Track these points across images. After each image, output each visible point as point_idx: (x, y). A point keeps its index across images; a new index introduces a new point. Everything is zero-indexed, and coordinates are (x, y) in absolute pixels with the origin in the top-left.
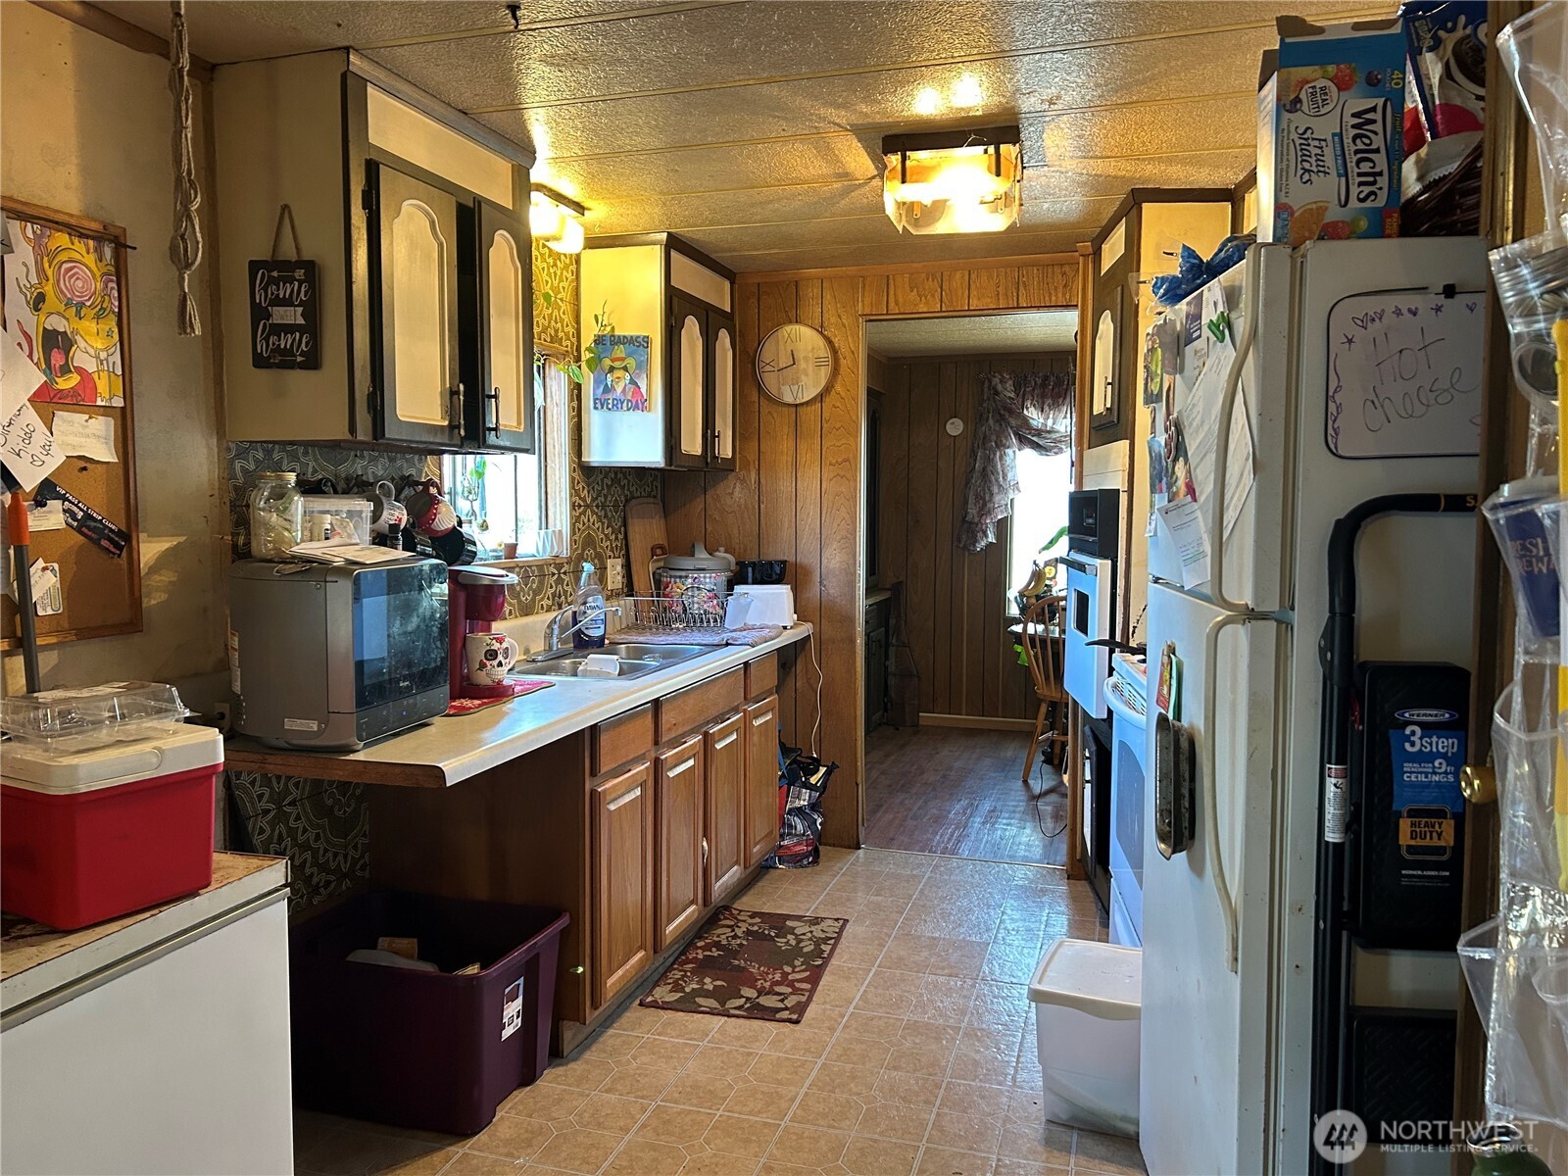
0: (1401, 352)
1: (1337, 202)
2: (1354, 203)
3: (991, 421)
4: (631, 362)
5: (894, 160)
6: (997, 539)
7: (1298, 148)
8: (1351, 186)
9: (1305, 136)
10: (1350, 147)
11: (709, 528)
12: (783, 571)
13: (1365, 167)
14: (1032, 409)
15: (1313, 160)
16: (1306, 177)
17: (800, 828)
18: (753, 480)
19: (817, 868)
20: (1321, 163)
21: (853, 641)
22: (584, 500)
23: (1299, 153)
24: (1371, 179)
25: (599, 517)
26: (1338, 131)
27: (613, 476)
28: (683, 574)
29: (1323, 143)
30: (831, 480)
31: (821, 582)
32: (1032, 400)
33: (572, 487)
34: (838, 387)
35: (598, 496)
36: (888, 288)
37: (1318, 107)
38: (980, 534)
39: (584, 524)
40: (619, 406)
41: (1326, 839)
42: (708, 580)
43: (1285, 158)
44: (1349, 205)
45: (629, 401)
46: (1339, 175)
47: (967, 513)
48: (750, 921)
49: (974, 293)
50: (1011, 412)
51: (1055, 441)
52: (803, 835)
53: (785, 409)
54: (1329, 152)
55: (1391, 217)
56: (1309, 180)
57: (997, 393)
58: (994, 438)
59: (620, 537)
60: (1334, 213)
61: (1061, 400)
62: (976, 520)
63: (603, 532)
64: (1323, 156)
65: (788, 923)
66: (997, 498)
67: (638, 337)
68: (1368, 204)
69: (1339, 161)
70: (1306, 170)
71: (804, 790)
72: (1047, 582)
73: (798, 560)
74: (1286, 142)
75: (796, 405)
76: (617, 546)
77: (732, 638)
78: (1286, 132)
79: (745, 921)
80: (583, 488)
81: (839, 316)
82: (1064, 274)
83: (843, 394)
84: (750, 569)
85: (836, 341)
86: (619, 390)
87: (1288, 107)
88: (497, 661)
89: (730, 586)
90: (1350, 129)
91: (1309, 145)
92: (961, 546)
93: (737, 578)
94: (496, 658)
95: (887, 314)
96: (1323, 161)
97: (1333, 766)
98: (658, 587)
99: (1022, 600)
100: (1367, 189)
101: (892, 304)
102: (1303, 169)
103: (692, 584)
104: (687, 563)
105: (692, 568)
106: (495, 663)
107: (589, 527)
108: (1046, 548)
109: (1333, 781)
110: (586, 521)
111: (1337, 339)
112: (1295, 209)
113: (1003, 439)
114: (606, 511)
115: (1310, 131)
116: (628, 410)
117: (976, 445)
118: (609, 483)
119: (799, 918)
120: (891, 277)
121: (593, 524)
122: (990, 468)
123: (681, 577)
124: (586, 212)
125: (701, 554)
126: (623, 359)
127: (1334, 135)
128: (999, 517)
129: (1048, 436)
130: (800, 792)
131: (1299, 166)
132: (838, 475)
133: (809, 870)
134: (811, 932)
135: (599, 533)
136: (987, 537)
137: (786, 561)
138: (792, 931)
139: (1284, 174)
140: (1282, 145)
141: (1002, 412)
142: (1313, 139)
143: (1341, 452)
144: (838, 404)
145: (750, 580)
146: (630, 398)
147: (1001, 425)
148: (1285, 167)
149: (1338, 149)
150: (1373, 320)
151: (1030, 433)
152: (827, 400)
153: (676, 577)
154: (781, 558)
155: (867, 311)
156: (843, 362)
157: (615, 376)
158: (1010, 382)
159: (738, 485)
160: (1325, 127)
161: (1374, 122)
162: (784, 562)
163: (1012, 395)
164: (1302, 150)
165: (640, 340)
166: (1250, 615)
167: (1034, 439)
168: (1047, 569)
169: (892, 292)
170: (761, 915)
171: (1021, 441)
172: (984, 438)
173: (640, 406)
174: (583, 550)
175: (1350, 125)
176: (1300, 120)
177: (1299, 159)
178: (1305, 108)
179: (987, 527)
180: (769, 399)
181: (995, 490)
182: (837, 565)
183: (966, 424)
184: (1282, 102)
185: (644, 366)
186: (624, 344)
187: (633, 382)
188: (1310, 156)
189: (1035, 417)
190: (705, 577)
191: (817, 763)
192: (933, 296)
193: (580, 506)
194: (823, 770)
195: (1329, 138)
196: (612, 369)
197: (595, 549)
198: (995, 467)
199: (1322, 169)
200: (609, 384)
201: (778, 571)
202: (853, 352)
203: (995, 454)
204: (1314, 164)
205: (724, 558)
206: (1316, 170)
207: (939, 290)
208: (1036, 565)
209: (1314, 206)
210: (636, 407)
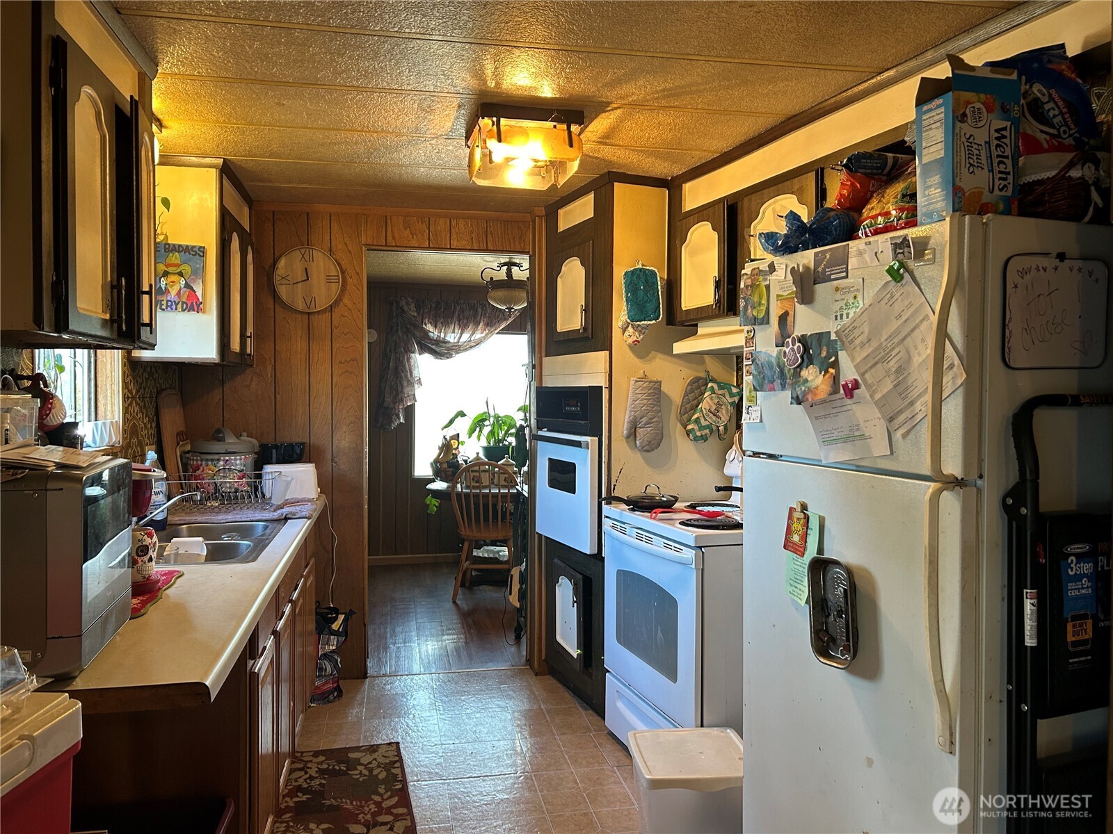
0: (1039, 296)
1: (988, 189)
2: (997, 192)
3: (400, 333)
4: (186, 269)
5: (486, 122)
6: (405, 420)
7: (966, 149)
8: (995, 180)
9: (970, 141)
10: (995, 153)
11: (227, 416)
12: (302, 451)
13: (1002, 167)
14: (429, 325)
15: (975, 158)
16: (971, 169)
17: (329, 669)
18: (269, 376)
19: (344, 699)
20: (980, 161)
21: (361, 507)
22: (131, 393)
23: (967, 153)
24: (1005, 176)
25: (140, 407)
26: (988, 140)
27: (149, 370)
28: (216, 457)
29: (980, 148)
30: (340, 375)
31: (332, 460)
32: (429, 319)
33: (124, 381)
34: (346, 301)
35: (140, 388)
36: (386, 226)
37: (976, 122)
38: (394, 417)
39: (131, 415)
40: (174, 307)
41: (1026, 644)
42: (238, 462)
43: (959, 154)
44: (994, 193)
45: (183, 303)
46: (989, 171)
47: (384, 401)
48: (315, 760)
49: (454, 236)
50: (415, 326)
51: (448, 349)
52: (331, 675)
53: (299, 316)
54: (983, 153)
55: (1014, 204)
56: (973, 172)
57: (403, 311)
58: (402, 345)
59: (154, 425)
60: (987, 198)
61: (449, 320)
62: (391, 406)
63: (143, 422)
64: (980, 156)
65: (350, 755)
66: (406, 390)
67: (194, 247)
68: (1003, 193)
69: (989, 161)
70: (971, 165)
71: (332, 637)
72: (454, 452)
73: (311, 442)
74: (959, 143)
75: (309, 313)
76: (151, 434)
77: (291, 513)
78: (959, 136)
79: (311, 761)
80: (131, 381)
81: (346, 244)
82: (519, 228)
83: (350, 306)
84: (274, 451)
85: (343, 263)
86: (173, 292)
87: (959, 118)
88: (148, 556)
89: (258, 465)
90: (995, 141)
91: (972, 147)
92: (379, 425)
93: (263, 458)
94: (147, 553)
95: (386, 246)
96: (980, 160)
97: (1029, 591)
98: (185, 470)
99: (436, 465)
100: (1003, 183)
101: (390, 238)
102: (969, 163)
103: (224, 466)
104: (217, 447)
105: (223, 452)
106: (146, 558)
107: (134, 417)
108: (447, 426)
109: (1029, 600)
110: (132, 411)
111: (1009, 285)
112: (966, 190)
113: (409, 346)
114: (145, 402)
115: (972, 138)
116: (183, 310)
117: (388, 349)
118: (147, 377)
119: (357, 749)
120: (388, 217)
121: (137, 414)
122: (400, 367)
123: (212, 460)
124: (163, 130)
125: (230, 439)
126: (178, 266)
127: (986, 142)
128: (409, 404)
129: (444, 345)
130: (329, 640)
131: (967, 161)
132: (347, 371)
133: (336, 703)
134: (375, 759)
135: (140, 423)
136: (399, 418)
137: (304, 443)
138: (358, 762)
139: (959, 165)
140: (957, 145)
141: (409, 326)
142: (975, 143)
143: (1012, 365)
144: (346, 314)
145: (274, 460)
146: (184, 300)
147: (408, 336)
148: (959, 160)
149: (988, 152)
150: (1026, 273)
151: (430, 343)
152: (337, 311)
153: (207, 460)
154: (300, 440)
155: (370, 242)
156: (349, 281)
157: (169, 280)
158: (413, 305)
159: (254, 378)
160: (981, 136)
161: (1005, 137)
162: (303, 444)
163: (415, 314)
164: (968, 150)
165: (196, 249)
166: (955, 483)
167: (433, 347)
168: (452, 441)
169: (389, 229)
170: (322, 752)
171: (422, 348)
172: (395, 345)
173: (196, 308)
174: (130, 439)
175: (994, 137)
176: (966, 129)
177: (967, 156)
178: (969, 121)
179: (399, 411)
180: (284, 305)
181: (405, 384)
182: (347, 445)
183: (379, 334)
184: (956, 115)
185: (200, 273)
186: (179, 252)
187: (187, 286)
188: (973, 155)
189: (431, 330)
190: (236, 460)
191: (336, 611)
192: (423, 235)
193: (128, 398)
194: (341, 617)
195: (983, 144)
196: (166, 274)
197: (138, 438)
198: (404, 366)
199: (980, 165)
200: (163, 287)
201: (298, 452)
202: (358, 273)
203: (404, 357)
204: (976, 161)
205: (249, 441)
206: (976, 165)
207: (427, 231)
208: (446, 439)
209: (976, 190)
210: (191, 309)
